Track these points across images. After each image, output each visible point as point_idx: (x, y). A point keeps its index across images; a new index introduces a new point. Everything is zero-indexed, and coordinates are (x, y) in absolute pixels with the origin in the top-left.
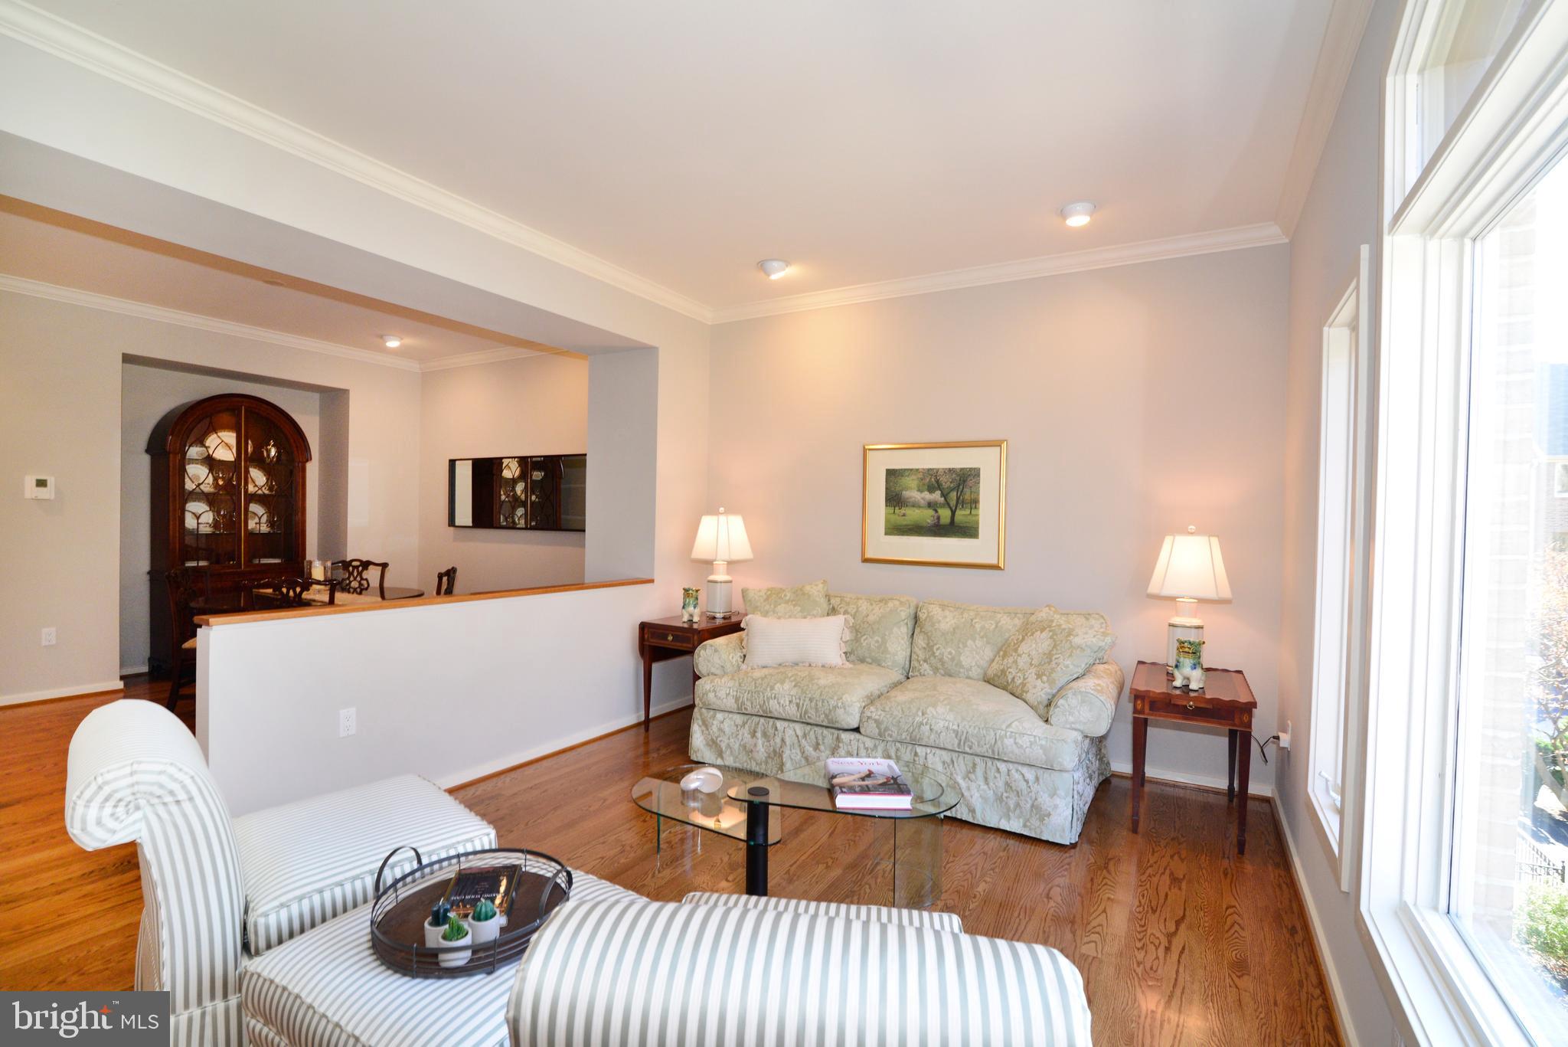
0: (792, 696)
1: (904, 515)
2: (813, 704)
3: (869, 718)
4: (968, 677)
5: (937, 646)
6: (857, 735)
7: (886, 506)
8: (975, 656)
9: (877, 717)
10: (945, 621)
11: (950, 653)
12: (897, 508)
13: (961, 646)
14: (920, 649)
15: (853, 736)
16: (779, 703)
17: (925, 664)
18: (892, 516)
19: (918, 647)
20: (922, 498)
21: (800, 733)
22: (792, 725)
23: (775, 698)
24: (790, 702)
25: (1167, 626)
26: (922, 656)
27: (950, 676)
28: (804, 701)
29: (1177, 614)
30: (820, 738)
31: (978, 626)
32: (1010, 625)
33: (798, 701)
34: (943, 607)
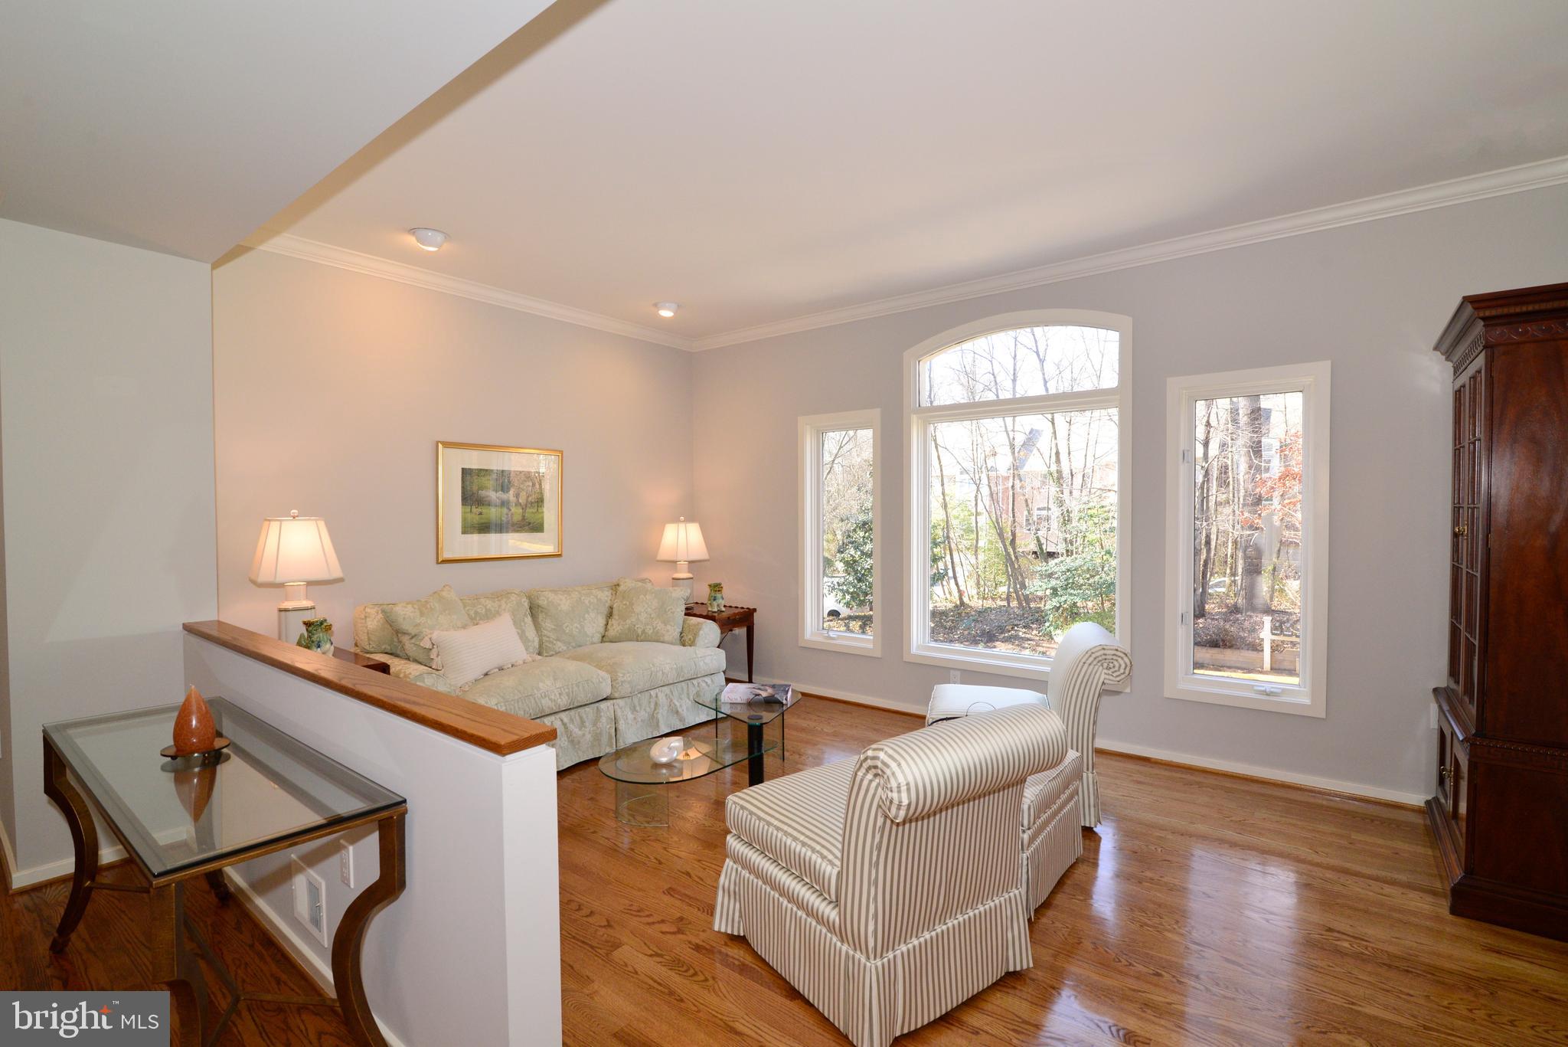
0: (560, 688)
1: (481, 514)
2: (581, 688)
3: (622, 682)
4: (593, 643)
5: (566, 625)
6: (611, 701)
7: (463, 505)
8: (594, 625)
9: (629, 679)
10: (564, 603)
11: (577, 627)
12: (474, 507)
13: (582, 620)
14: (549, 632)
15: (609, 703)
16: (551, 699)
17: (558, 643)
18: (469, 516)
19: (546, 630)
20: (498, 498)
21: (566, 720)
22: (558, 716)
23: (545, 696)
24: (560, 694)
25: (671, 580)
26: (553, 636)
27: (580, 646)
28: (572, 688)
29: (677, 572)
30: (584, 716)
31: (587, 602)
32: (605, 596)
33: (567, 690)
34: (553, 591)
